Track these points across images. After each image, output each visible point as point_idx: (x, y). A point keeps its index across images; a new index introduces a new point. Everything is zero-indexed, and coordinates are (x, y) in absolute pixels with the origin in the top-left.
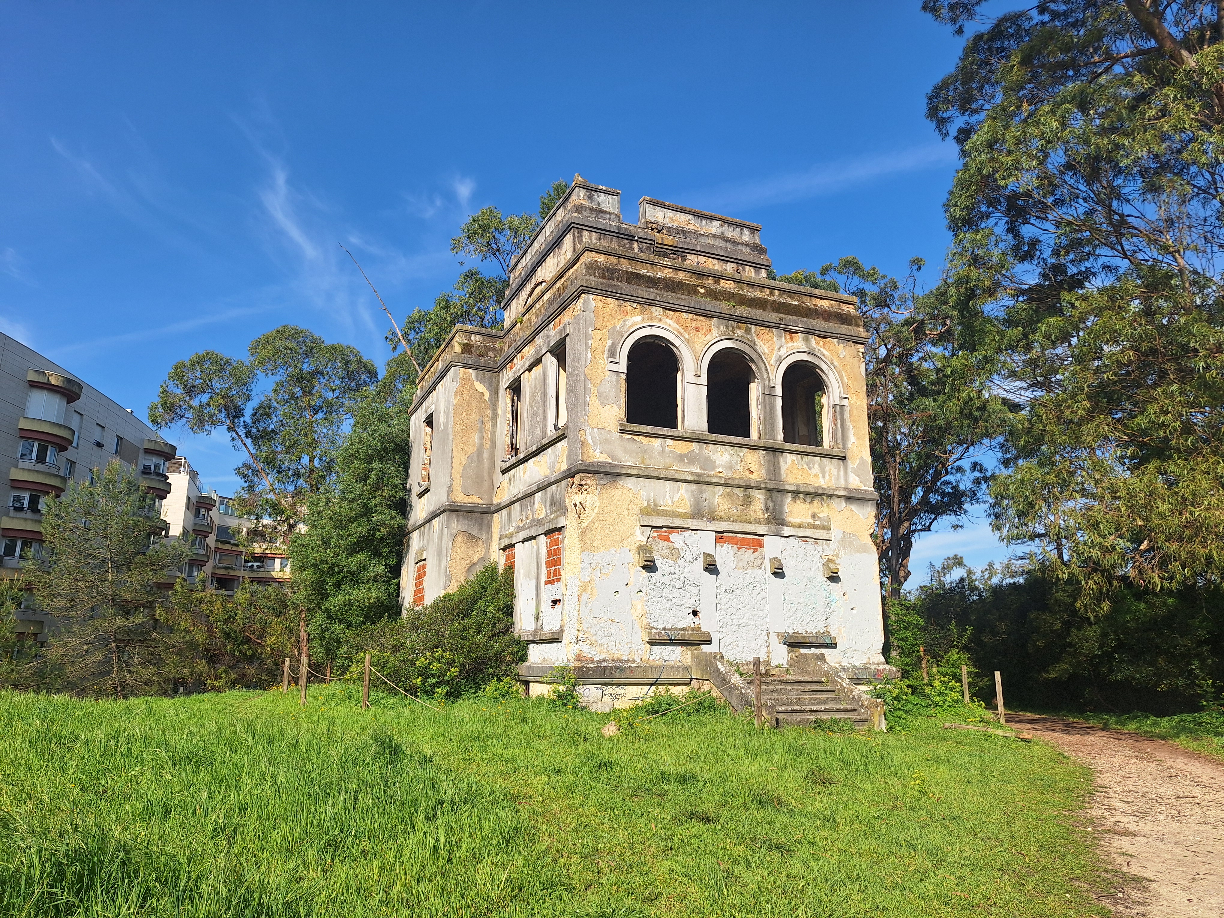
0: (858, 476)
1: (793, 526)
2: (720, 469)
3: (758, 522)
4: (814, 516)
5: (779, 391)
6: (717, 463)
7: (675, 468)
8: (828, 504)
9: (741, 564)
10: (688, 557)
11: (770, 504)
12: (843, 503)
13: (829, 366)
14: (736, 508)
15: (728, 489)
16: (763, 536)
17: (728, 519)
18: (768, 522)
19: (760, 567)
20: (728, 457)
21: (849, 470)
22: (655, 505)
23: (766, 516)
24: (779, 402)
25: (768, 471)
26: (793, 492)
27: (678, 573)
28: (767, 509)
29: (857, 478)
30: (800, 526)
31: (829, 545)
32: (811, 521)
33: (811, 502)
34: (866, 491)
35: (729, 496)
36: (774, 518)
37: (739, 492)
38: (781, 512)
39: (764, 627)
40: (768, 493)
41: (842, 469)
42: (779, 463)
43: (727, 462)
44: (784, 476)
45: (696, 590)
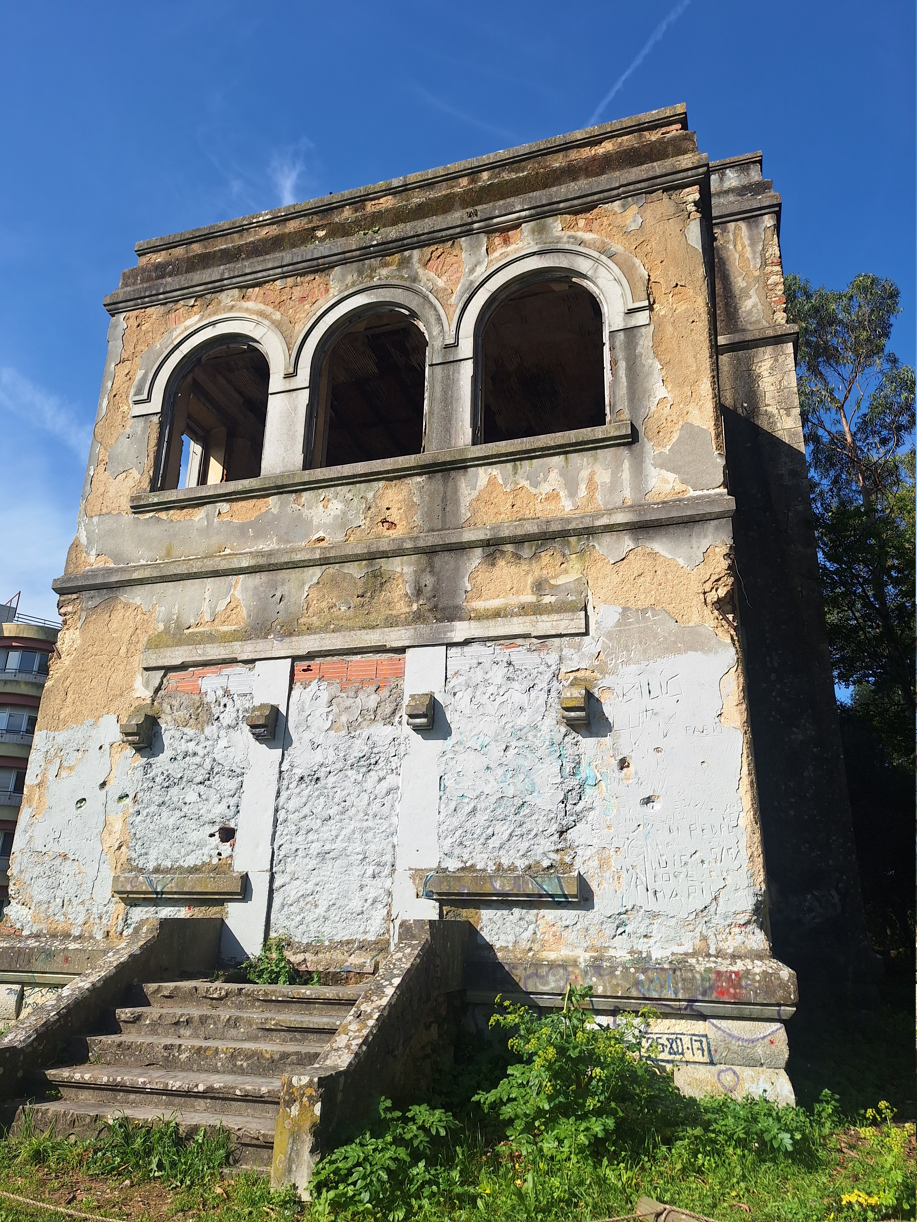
0: (673, 470)
1: (481, 617)
2: (321, 534)
3: (392, 622)
4: (539, 587)
5: (466, 348)
6: (315, 521)
7: (228, 551)
8: (582, 553)
9: (344, 719)
10: (227, 718)
11: (428, 580)
12: (627, 542)
13: (597, 260)
14: (347, 602)
15: (332, 570)
16: (402, 650)
17: (324, 629)
18: (418, 617)
19: (389, 720)
20: (340, 506)
21: (648, 462)
22: (178, 627)
23: (415, 607)
24: (467, 370)
25: (428, 515)
26: (486, 544)
27: (201, 752)
28: (419, 592)
29: (671, 476)
30: (497, 614)
31: (579, 647)
32: (529, 598)
33: (535, 556)
34: (697, 498)
35: (334, 583)
36: (435, 609)
37: (356, 570)
38: (454, 592)
39: (388, 858)
40: (424, 559)
41: (626, 465)
42: (456, 491)
43: (336, 517)
44: (465, 513)
45: (233, 784)
